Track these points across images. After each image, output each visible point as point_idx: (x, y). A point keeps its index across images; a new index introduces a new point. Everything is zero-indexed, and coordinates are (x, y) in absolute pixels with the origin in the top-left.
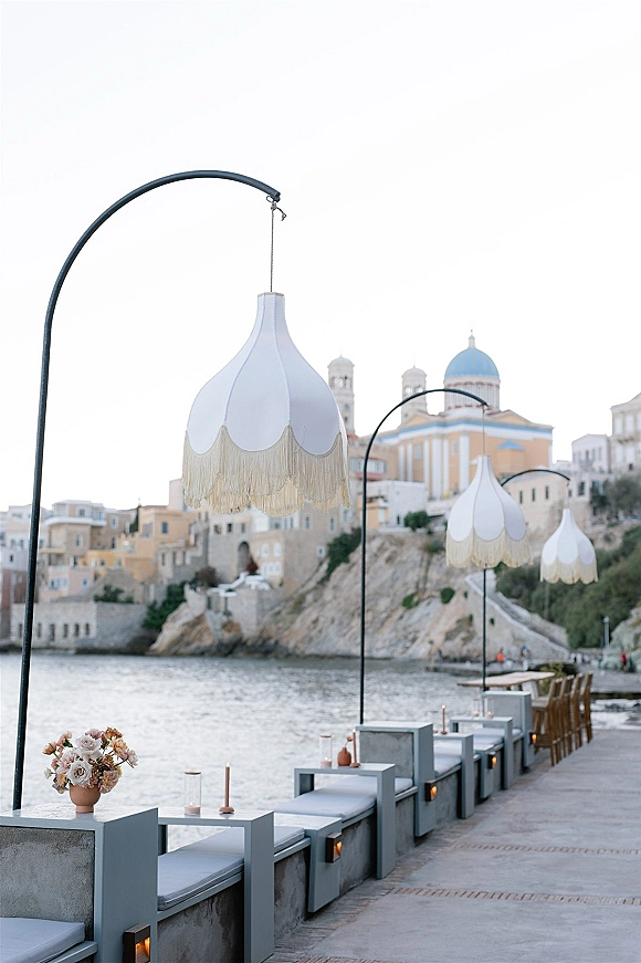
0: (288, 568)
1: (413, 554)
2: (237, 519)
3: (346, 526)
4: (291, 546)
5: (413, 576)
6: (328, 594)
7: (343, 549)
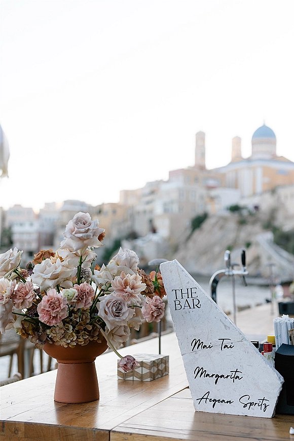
0: (172, 231)
1: (232, 225)
2: (148, 207)
3: (200, 211)
4: (174, 221)
5: (231, 236)
6: (190, 244)
7: (198, 222)
